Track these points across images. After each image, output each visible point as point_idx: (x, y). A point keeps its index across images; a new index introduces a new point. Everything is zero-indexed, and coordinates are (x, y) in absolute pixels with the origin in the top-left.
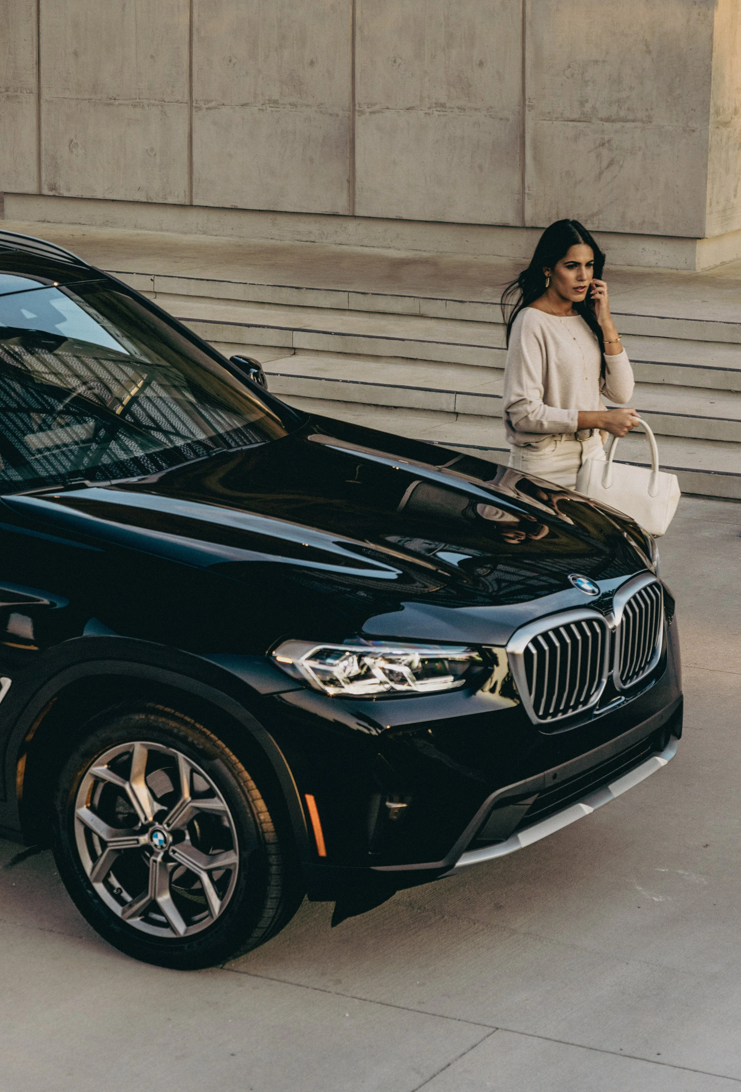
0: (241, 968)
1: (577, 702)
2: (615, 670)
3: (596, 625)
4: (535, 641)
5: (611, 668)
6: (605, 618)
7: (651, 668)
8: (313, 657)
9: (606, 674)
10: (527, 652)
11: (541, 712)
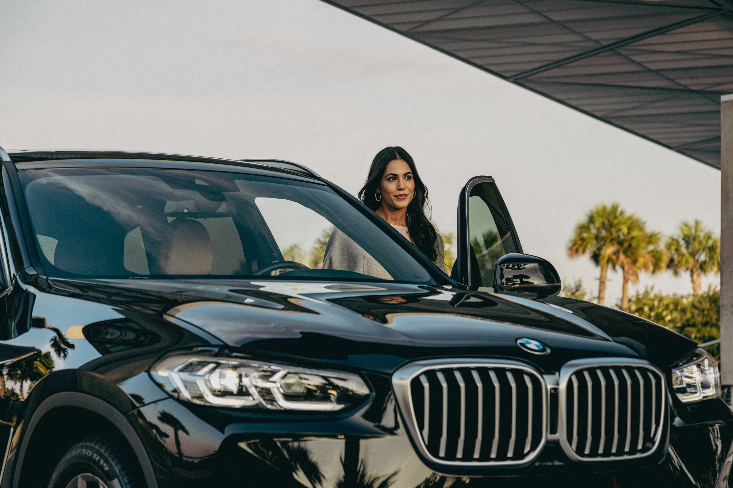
1: (502, 455)
2: (561, 435)
3: (527, 380)
4: (431, 375)
5: (553, 430)
6: (541, 374)
7: (639, 455)
8: (185, 369)
9: (546, 436)
10: (416, 383)
11: (442, 454)
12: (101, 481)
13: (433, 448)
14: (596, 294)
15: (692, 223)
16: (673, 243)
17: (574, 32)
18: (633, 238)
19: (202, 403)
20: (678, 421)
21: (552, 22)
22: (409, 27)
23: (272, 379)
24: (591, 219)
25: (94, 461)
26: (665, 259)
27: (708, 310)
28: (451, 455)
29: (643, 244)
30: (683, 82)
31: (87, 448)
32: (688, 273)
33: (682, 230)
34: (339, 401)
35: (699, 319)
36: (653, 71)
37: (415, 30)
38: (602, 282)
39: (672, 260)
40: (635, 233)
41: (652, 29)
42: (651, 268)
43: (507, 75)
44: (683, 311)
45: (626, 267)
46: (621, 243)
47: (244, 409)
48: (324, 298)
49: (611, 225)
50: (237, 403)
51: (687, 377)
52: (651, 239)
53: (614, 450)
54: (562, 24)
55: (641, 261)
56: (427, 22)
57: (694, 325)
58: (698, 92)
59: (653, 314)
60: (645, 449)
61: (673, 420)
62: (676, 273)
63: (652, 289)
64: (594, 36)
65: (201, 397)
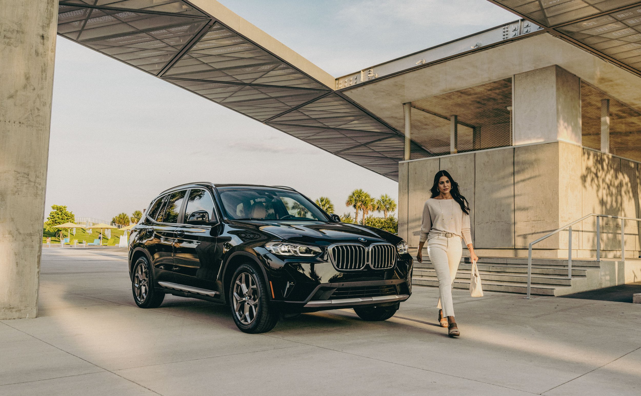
0: (265, 334)
1: (355, 268)
2: (370, 263)
3: (361, 248)
4: (337, 247)
5: (368, 262)
6: (365, 247)
7: (389, 268)
8: (274, 245)
9: (366, 263)
10: (334, 249)
11: (340, 267)
12: (249, 275)
13: (338, 266)
14: (355, 217)
15: (385, 195)
16: (379, 202)
17: (354, 140)
18: (366, 200)
19: (279, 254)
20: (398, 259)
21: (347, 137)
22: (304, 137)
23: (297, 248)
24: (353, 194)
25: (248, 269)
26: (376, 207)
27: (389, 223)
28: (342, 268)
29: (370, 202)
30: (386, 155)
31: (246, 266)
32: (383, 211)
33: (382, 198)
34: (314, 254)
35: (386, 226)
36: (377, 152)
37: (305, 139)
38: (357, 214)
39: (378, 207)
40: (367, 199)
41: (376, 140)
42: (372, 210)
43: (332, 152)
44: (382, 223)
45: (364, 209)
46: (363, 202)
47: (289, 256)
48: (302, 226)
49: (360, 196)
50: (287, 254)
51: (400, 247)
52: (372, 200)
53: (379, 267)
54: (350, 137)
55: (369, 207)
56: (309, 136)
57: (385, 228)
58: (390, 158)
59: (372, 224)
60: (390, 266)
61: (397, 259)
62: (379, 211)
63: (372, 216)
64: (359, 141)
65: (278, 253)
